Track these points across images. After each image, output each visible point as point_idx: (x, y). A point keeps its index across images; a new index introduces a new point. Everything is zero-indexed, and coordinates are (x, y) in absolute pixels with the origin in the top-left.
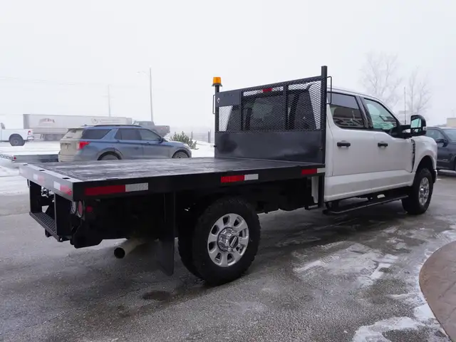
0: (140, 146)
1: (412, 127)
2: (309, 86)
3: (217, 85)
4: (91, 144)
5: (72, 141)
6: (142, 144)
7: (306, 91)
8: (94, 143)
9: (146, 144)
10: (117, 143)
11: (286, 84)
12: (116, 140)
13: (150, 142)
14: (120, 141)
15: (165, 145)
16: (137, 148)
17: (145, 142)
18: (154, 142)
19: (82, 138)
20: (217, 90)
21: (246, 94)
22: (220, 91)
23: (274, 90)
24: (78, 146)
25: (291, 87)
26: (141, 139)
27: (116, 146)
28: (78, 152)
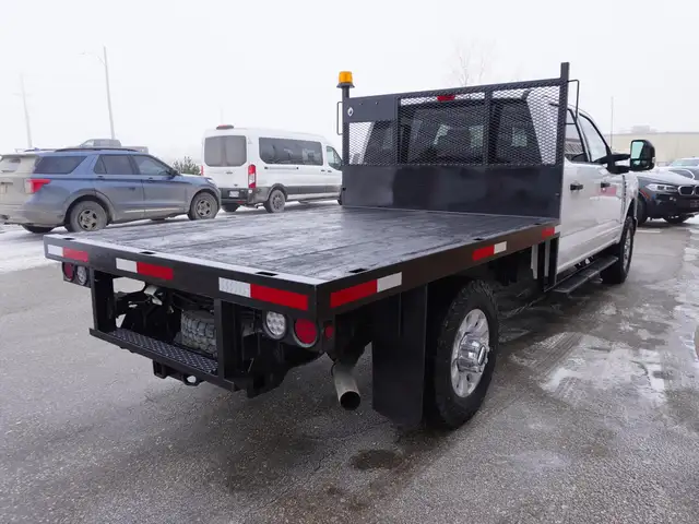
0: (139, 184)
1: (632, 157)
2: (526, 94)
3: (346, 86)
4: (53, 183)
5: (14, 179)
6: (142, 181)
7: (522, 101)
8: (56, 181)
9: (147, 181)
10: (97, 179)
11: (489, 89)
12: (96, 176)
13: (155, 178)
14: (106, 176)
15: (177, 182)
16: (133, 189)
17: (146, 177)
18: (160, 178)
19: (36, 172)
20: (346, 95)
21: (404, 102)
22: (351, 96)
23: (458, 97)
24: (29, 186)
25: (497, 95)
26: (138, 173)
27: (97, 186)
28: (30, 198)
